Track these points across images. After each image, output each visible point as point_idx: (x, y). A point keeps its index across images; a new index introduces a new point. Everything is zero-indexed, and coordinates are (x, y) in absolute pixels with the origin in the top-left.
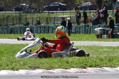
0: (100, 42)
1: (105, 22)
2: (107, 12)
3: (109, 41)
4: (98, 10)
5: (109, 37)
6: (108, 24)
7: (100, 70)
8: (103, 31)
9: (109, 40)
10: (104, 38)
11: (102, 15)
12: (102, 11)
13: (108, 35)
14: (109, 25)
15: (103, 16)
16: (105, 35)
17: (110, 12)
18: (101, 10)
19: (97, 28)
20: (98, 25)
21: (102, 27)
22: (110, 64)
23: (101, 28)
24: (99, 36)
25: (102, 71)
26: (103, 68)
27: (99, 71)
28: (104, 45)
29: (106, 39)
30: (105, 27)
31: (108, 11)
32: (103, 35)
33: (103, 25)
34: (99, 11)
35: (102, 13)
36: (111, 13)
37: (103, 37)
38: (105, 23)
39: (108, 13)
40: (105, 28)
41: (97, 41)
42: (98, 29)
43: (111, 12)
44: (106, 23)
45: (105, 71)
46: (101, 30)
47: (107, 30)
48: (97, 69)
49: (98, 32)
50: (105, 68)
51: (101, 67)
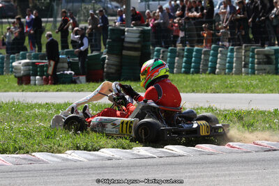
0: (24, 93)
1: (36, 46)
2: (41, 22)
3: (46, 91)
4: (19, 19)
5: (46, 82)
6: (44, 50)
7: (25, 159)
8: (31, 67)
9: (46, 87)
10: (35, 84)
11: (28, 29)
12: (28, 21)
13: (44, 77)
14: (45, 53)
15: (32, 32)
16: (37, 77)
17: (47, 22)
18: (27, 17)
19: (18, 59)
20: (21, 53)
21: (30, 59)
22: (49, 146)
23: (27, 61)
24: (24, 80)
25: (29, 162)
26: (33, 154)
27: (24, 161)
28: (35, 101)
29: (40, 85)
30: (36, 57)
31: (43, 20)
32: (32, 78)
33: (33, 54)
34: (22, 20)
35: (29, 24)
36: (51, 24)
37: (32, 82)
38: (37, 49)
39: (43, 25)
40: (38, 59)
41: (17, 91)
42: (19, 64)
43: (50, 22)
44: (40, 49)
45: (39, 161)
46: (27, 64)
47: (41, 64)
48: (18, 158)
49: (20, 69)
50: (38, 155)
51: (28, 153)
